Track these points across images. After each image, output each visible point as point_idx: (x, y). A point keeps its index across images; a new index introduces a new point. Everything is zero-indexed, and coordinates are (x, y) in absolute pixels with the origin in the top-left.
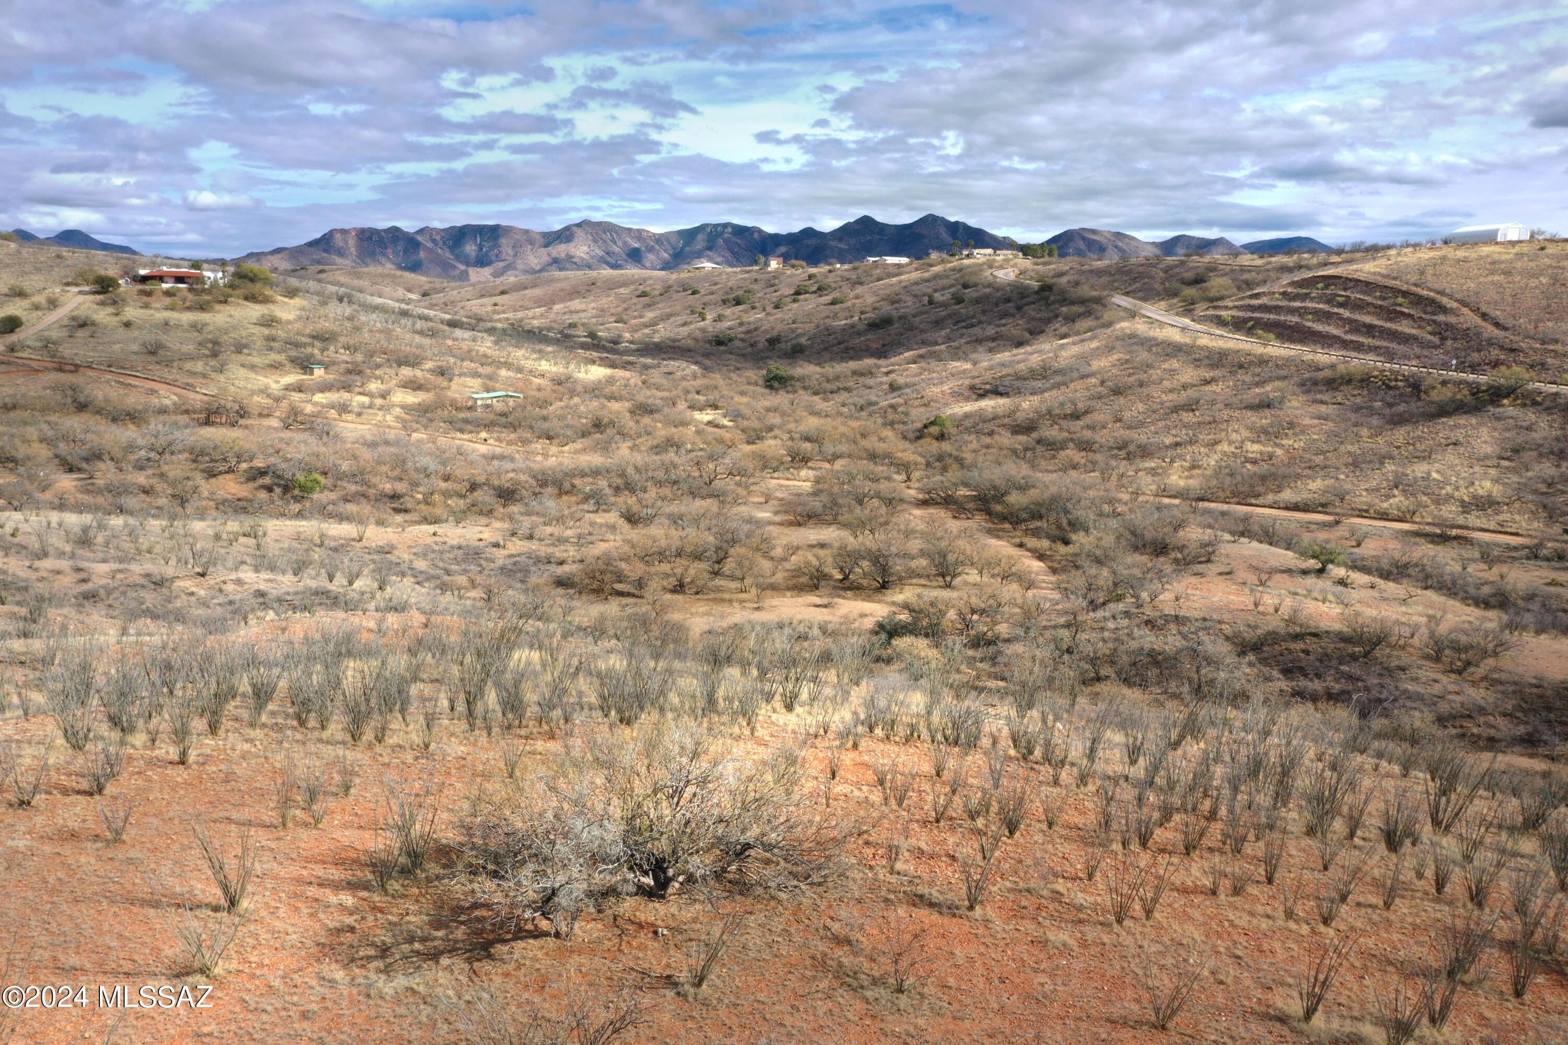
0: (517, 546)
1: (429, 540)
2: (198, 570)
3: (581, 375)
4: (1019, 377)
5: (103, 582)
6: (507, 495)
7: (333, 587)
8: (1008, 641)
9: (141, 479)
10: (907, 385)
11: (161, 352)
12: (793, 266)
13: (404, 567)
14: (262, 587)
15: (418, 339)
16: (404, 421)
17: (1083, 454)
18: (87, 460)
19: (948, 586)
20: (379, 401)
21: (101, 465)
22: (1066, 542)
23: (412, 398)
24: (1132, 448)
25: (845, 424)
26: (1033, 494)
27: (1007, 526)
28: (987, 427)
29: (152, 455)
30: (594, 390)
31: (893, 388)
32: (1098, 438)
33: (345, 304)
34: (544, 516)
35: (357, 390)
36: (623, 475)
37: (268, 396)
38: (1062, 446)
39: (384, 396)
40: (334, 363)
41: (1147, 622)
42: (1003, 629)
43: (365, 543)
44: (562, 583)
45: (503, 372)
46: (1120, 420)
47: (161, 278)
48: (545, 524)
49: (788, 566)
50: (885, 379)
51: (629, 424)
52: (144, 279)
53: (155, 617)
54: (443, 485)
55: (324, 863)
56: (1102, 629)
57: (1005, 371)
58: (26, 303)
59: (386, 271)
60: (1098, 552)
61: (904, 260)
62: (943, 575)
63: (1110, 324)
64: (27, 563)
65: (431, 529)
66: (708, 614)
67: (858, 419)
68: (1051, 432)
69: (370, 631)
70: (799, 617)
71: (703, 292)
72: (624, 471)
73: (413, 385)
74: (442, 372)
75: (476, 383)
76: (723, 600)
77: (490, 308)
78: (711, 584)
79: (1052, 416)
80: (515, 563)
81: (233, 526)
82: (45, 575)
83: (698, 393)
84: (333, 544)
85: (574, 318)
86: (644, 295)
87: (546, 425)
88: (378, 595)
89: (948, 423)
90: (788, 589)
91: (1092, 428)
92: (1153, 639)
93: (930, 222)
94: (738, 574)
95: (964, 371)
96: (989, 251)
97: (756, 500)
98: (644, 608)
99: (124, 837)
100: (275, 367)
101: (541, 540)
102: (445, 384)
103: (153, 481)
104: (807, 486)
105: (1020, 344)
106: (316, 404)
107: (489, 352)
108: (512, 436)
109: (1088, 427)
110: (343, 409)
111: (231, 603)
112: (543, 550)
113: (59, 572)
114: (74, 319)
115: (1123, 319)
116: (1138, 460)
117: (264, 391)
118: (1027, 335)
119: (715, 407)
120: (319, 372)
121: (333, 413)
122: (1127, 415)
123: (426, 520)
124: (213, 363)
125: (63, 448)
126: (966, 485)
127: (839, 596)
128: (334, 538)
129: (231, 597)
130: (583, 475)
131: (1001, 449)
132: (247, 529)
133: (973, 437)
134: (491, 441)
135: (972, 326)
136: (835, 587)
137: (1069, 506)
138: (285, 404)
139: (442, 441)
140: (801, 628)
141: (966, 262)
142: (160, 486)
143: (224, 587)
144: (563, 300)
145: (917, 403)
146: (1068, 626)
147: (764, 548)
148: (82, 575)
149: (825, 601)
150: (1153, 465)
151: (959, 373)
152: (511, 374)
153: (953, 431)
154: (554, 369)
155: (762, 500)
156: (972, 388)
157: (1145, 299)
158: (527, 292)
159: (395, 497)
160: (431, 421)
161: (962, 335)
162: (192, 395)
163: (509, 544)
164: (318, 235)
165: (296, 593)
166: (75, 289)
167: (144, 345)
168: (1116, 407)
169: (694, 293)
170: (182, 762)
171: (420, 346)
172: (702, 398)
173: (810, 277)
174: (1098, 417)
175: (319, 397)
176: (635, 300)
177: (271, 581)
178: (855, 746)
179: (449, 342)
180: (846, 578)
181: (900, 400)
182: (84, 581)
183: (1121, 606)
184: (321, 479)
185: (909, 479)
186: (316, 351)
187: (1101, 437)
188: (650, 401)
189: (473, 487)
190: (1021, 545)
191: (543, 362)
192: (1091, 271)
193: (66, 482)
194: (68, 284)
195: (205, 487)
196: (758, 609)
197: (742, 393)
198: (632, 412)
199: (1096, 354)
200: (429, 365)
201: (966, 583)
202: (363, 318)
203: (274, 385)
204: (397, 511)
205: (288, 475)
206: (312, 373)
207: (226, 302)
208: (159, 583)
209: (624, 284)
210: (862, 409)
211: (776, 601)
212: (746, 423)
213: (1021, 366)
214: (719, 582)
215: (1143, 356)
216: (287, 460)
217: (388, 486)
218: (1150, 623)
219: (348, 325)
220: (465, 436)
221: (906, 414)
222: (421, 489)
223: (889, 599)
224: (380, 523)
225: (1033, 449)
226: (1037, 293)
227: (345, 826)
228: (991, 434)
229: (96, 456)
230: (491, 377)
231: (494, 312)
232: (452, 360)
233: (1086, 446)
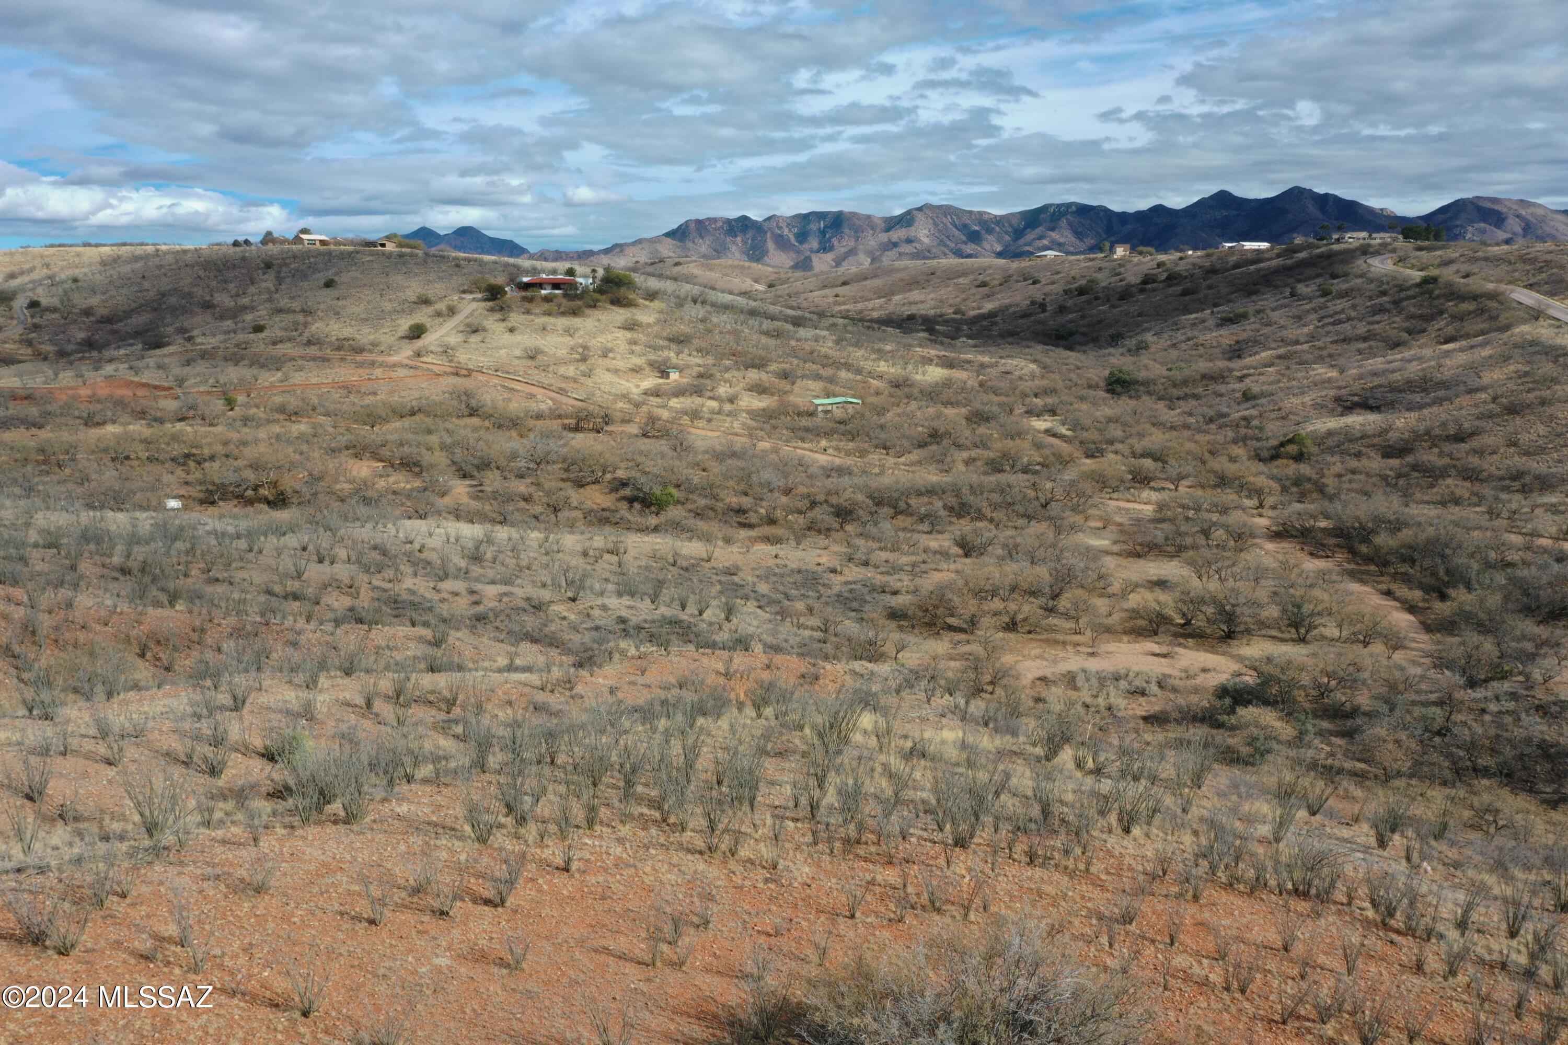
0: (854, 573)
1: (772, 562)
2: (570, 594)
3: (919, 377)
4: (1394, 388)
5: (492, 604)
6: (844, 514)
7: (684, 616)
8: (1368, 714)
9: (521, 487)
10: (1263, 395)
11: (540, 357)
12: (1141, 253)
13: (747, 590)
14: (624, 613)
15: (764, 340)
16: (750, 429)
17: (1468, 484)
18: (478, 468)
19: (1302, 640)
20: (728, 407)
21: (489, 473)
22: (1443, 597)
23: (759, 403)
24: (1527, 479)
25: (1191, 439)
26: (1406, 534)
27: (1373, 568)
28: (1354, 447)
29: (532, 465)
30: (932, 394)
31: (1247, 396)
32: (1486, 466)
33: (698, 305)
34: (880, 541)
35: (709, 394)
36: (958, 494)
37: (630, 401)
38: (1443, 473)
39: (731, 400)
40: (688, 366)
41: (1538, 708)
42: (1363, 700)
43: (713, 563)
44: (894, 615)
45: (844, 374)
46: (1515, 444)
47: (540, 285)
48: (881, 549)
49: (1126, 605)
50: (1238, 386)
51: (965, 433)
52: (527, 286)
53: (534, 641)
54: (784, 500)
55: (689, 1016)
56: (1483, 711)
57: (1377, 381)
58: (429, 310)
59: (737, 263)
60: (1482, 615)
61: (1264, 245)
62: (1296, 625)
63: (1507, 328)
64: (432, 585)
65: (772, 549)
66: (1041, 657)
67: (1207, 432)
68: (1429, 457)
69: (718, 673)
70: (1136, 668)
71: (1044, 281)
72: (959, 490)
73: (759, 389)
74: (785, 375)
75: (816, 386)
76: (1056, 642)
77: (831, 300)
78: (1045, 622)
79: (1430, 438)
80: (851, 591)
81: (598, 542)
82: (446, 596)
83: (1036, 396)
84: (685, 564)
85: (913, 310)
86: (983, 284)
87: (883, 436)
88: (726, 626)
89: (1308, 442)
90: (1125, 633)
91: (1480, 453)
92: (1545, 728)
93: (1295, 195)
94: (1073, 613)
95: (1329, 380)
96: (1364, 234)
97: (1093, 524)
98: (975, 648)
99: (524, 966)
100: (636, 370)
101: (876, 567)
102: (788, 387)
103: (532, 489)
104: (1148, 510)
105: (1396, 345)
106: (671, 409)
107: (830, 352)
108: (851, 445)
109: (1474, 451)
110: (695, 415)
111: (597, 628)
112: (879, 579)
113: (457, 594)
114: (468, 325)
115: (1524, 321)
116: (1535, 494)
117: (625, 397)
118: (1405, 336)
119: (1053, 412)
120: (674, 376)
121: (686, 420)
122: (1524, 438)
123: (768, 540)
124: (583, 367)
125: (459, 454)
126: (1327, 517)
127: (1180, 645)
128: (686, 558)
129: (597, 622)
130: (919, 494)
131: (1368, 475)
132: (610, 546)
133: (1336, 458)
134: (830, 451)
135: (1340, 322)
136: (1176, 635)
137: (1448, 552)
138: (645, 408)
139: (786, 449)
140: (1139, 683)
141: (1336, 247)
142: (538, 494)
143: (592, 612)
144: (903, 291)
145: (1273, 415)
146: (1440, 703)
147: (1101, 584)
148: (475, 598)
149: (1164, 649)
150: (1554, 500)
151: (1324, 382)
152: (850, 376)
153: (1315, 450)
154: (892, 370)
155: (1100, 525)
156: (1338, 399)
157: (1551, 294)
158: (868, 282)
159: (740, 511)
160: (775, 428)
161: (1328, 333)
162: (564, 399)
163: (846, 571)
164: (675, 226)
165: (653, 621)
166: (470, 296)
167: (525, 350)
168: (1510, 429)
169: (1034, 283)
170: (567, 870)
171: (766, 348)
172: (1038, 402)
173: (1160, 265)
174: (1487, 440)
175: (674, 403)
176: (974, 290)
177: (631, 607)
178: (1196, 898)
179: (793, 343)
180: (1188, 623)
181: (1254, 412)
182: (477, 603)
183: (1506, 686)
184: (674, 491)
185: (1261, 506)
186: (672, 355)
187: (1490, 465)
188: (987, 408)
189: (813, 504)
190: (1388, 593)
191: (882, 363)
192: (1486, 259)
193: (460, 490)
194: (464, 292)
195: (575, 496)
196: (1092, 654)
197: (1082, 399)
198: (968, 419)
199: (1489, 363)
200: (773, 367)
201: (1323, 637)
202: (715, 320)
203: (635, 390)
204: (742, 525)
205: (646, 489)
206: (668, 377)
207: (595, 306)
208: (538, 607)
209: (964, 274)
210: (1211, 420)
211: (1112, 647)
212: (1085, 435)
213: (1397, 376)
214: (1053, 621)
215: (1546, 368)
216: (646, 473)
217: (735, 499)
218: (1542, 710)
219: (701, 326)
220: (806, 446)
221: (1261, 429)
222: (764, 503)
223: (1234, 651)
224: (728, 541)
225: (1406, 475)
226: (1418, 285)
227: (707, 970)
228: (1358, 455)
229: (484, 465)
230: (831, 380)
231: (836, 303)
232: (795, 362)
233: (1471, 475)
